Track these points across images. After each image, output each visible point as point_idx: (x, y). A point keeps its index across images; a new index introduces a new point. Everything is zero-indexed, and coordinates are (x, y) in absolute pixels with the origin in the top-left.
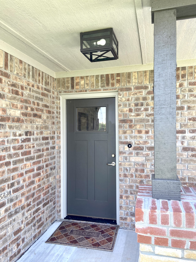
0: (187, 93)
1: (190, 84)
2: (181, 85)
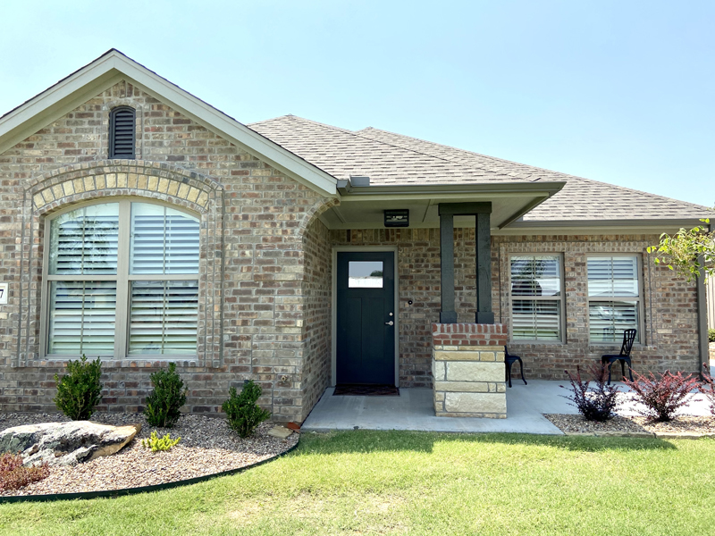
0: (464, 252)
1: (467, 244)
2: (458, 244)
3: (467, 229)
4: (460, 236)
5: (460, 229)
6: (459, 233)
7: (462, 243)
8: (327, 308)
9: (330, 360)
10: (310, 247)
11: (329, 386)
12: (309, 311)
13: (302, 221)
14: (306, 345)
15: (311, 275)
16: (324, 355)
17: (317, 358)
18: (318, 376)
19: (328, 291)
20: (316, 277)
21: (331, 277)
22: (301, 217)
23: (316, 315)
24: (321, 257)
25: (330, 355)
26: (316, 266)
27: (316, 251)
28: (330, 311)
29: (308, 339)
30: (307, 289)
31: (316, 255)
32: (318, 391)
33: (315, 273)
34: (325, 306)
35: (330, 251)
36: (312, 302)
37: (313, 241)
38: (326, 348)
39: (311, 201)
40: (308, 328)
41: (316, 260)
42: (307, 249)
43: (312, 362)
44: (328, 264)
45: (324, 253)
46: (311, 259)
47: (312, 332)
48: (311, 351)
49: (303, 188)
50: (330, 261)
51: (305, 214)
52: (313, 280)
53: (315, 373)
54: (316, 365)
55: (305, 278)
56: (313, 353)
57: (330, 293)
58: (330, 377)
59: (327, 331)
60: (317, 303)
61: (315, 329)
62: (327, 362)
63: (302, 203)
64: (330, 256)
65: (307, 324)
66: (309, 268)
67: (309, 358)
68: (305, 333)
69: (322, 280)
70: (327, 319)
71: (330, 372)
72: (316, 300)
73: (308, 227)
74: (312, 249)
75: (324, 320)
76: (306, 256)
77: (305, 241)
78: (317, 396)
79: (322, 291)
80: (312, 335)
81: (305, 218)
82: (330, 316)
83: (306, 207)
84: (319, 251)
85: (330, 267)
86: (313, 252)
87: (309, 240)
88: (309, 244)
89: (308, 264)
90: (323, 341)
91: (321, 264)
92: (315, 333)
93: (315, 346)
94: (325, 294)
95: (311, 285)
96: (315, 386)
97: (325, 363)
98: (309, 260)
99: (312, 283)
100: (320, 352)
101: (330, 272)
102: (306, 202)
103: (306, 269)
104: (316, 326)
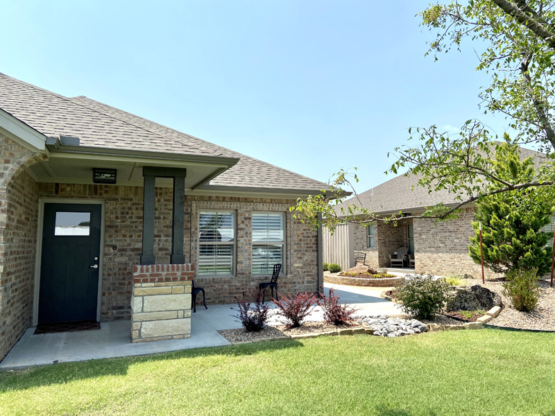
0: (163, 207)
1: (166, 200)
2: (159, 201)
3: (166, 188)
4: (161, 194)
5: (161, 188)
6: (159, 191)
7: (162, 200)
8: (31, 255)
9: (32, 303)
10: (14, 197)
11: (30, 326)
12: (11, 257)
13: (7, 172)
14: (6, 290)
15: (15, 224)
16: (26, 298)
17: (18, 301)
18: (18, 318)
19: (33, 239)
20: (20, 225)
21: (36, 226)
22: (6, 169)
23: (18, 261)
24: (26, 207)
25: (32, 298)
26: (20, 215)
27: (22, 201)
28: (34, 257)
29: (9, 284)
30: (9, 237)
31: (21, 205)
32: (18, 332)
33: (18, 222)
34: (28, 252)
35: (37, 202)
36: (14, 249)
37: (19, 191)
38: (28, 291)
39: (17, 155)
40: (9, 274)
41: (21, 209)
42: (11, 199)
43: (12, 305)
44: (34, 213)
45: (30, 204)
46: (16, 208)
47: (13, 277)
48: (11, 295)
49: (10, 142)
50: (37, 211)
51: (10, 166)
52: (17, 228)
53: (15, 315)
54: (16, 308)
55: (7, 226)
56: (14, 296)
57: (35, 241)
58: (31, 318)
59: (30, 276)
60: (20, 249)
61: (17, 274)
62: (28, 304)
63: (8, 155)
64: (37, 207)
65: (8, 270)
66: (12, 216)
67: (9, 302)
68: (5, 278)
69: (27, 228)
70: (30, 265)
71: (32, 313)
72: (19, 247)
73: (13, 178)
74: (17, 199)
75: (27, 266)
76: (10, 205)
77: (9, 192)
78: (17, 337)
79: (27, 239)
80: (13, 280)
81: (13, 167)
82: (34, 262)
83: (12, 160)
84: (25, 201)
85: (37, 216)
86: (18, 203)
87: (14, 191)
88: (14, 194)
89: (12, 213)
90: (25, 285)
91: (25, 213)
92: (16, 278)
93: (16, 290)
94: (29, 241)
95: (14, 233)
96: (14, 327)
97: (26, 305)
98: (13, 209)
99: (16, 231)
100: (21, 296)
101: (36, 221)
102: (12, 155)
103: (9, 218)
104: (19, 271)
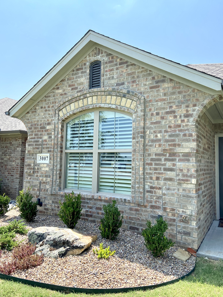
9: (215, 203)
10: (200, 132)
11: (214, 219)
12: (201, 173)
13: (195, 113)
14: (199, 196)
15: (201, 150)
16: (211, 200)
17: (207, 203)
18: (208, 214)
19: (213, 161)
20: (205, 151)
21: (214, 153)
22: (194, 110)
23: (205, 176)
24: (208, 140)
25: (215, 200)
26: (205, 145)
27: (204, 135)
28: (214, 173)
29: (200, 192)
30: (199, 159)
31: (205, 137)
32: (208, 224)
33: (204, 149)
34: (211, 170)
35: (214, 137)
36: (202, 168)
37: (203, 128)
38: (212, 196)
39: (201, 99)
40: (200, 185)
41: (205, 141)
43: (203, 206)
44: (212, 144)
45: (210, 138)
46: (202, 139)
47: (203, 186)
48: (202, 199)
49: (196, 91)
50: (214, 143)
51: (197, 108)
52: (203, 153)
53: (205, 213)
54: (206, 208)
55: (197, 151)
56: (204, 201)
57: (214, 163)
58: (215, 214)
59: (213, 185)
60: (206, 168)
61: (205, 185)
62: (213, 204)
63: (195, 101)
64: (214, 140)
65: (199, 182)
66: (200, 144)
67: (201, 204)
68: (198, 187)
69: (209, 153)
70: (212, 178)
71: (215, 210)
72: (205, 166)
73: (199, 117)
74: (202, 133)
75: (211, 179)
76: (198, 136)
77: (197, 127)
78: (208, 227)
79: (209, 161)
80: (203, 189)
81: (196, 111)
82: (215, 176)
83: (197, 103)
84: (207, 136)
85: (214, 146)
87: (199, 127)
88: (200, 129)
89: (200, 142)
90: (211, 192)
91: (208, 143)
92: (205, 187)
93: (205, 195)
94: (211, 163)
95: (201, 156)
96: (206, 221)
97: (212, 205)
98: (200, 140)
100: (209, 199)
101: (214, 149)
102: (197, 100)
103: (198, 146)
104: (206, 183)
